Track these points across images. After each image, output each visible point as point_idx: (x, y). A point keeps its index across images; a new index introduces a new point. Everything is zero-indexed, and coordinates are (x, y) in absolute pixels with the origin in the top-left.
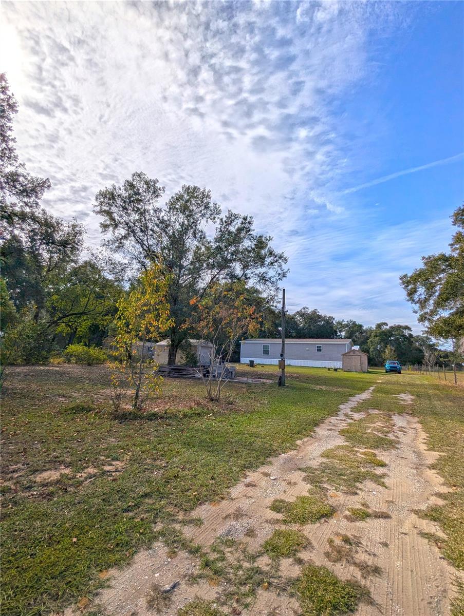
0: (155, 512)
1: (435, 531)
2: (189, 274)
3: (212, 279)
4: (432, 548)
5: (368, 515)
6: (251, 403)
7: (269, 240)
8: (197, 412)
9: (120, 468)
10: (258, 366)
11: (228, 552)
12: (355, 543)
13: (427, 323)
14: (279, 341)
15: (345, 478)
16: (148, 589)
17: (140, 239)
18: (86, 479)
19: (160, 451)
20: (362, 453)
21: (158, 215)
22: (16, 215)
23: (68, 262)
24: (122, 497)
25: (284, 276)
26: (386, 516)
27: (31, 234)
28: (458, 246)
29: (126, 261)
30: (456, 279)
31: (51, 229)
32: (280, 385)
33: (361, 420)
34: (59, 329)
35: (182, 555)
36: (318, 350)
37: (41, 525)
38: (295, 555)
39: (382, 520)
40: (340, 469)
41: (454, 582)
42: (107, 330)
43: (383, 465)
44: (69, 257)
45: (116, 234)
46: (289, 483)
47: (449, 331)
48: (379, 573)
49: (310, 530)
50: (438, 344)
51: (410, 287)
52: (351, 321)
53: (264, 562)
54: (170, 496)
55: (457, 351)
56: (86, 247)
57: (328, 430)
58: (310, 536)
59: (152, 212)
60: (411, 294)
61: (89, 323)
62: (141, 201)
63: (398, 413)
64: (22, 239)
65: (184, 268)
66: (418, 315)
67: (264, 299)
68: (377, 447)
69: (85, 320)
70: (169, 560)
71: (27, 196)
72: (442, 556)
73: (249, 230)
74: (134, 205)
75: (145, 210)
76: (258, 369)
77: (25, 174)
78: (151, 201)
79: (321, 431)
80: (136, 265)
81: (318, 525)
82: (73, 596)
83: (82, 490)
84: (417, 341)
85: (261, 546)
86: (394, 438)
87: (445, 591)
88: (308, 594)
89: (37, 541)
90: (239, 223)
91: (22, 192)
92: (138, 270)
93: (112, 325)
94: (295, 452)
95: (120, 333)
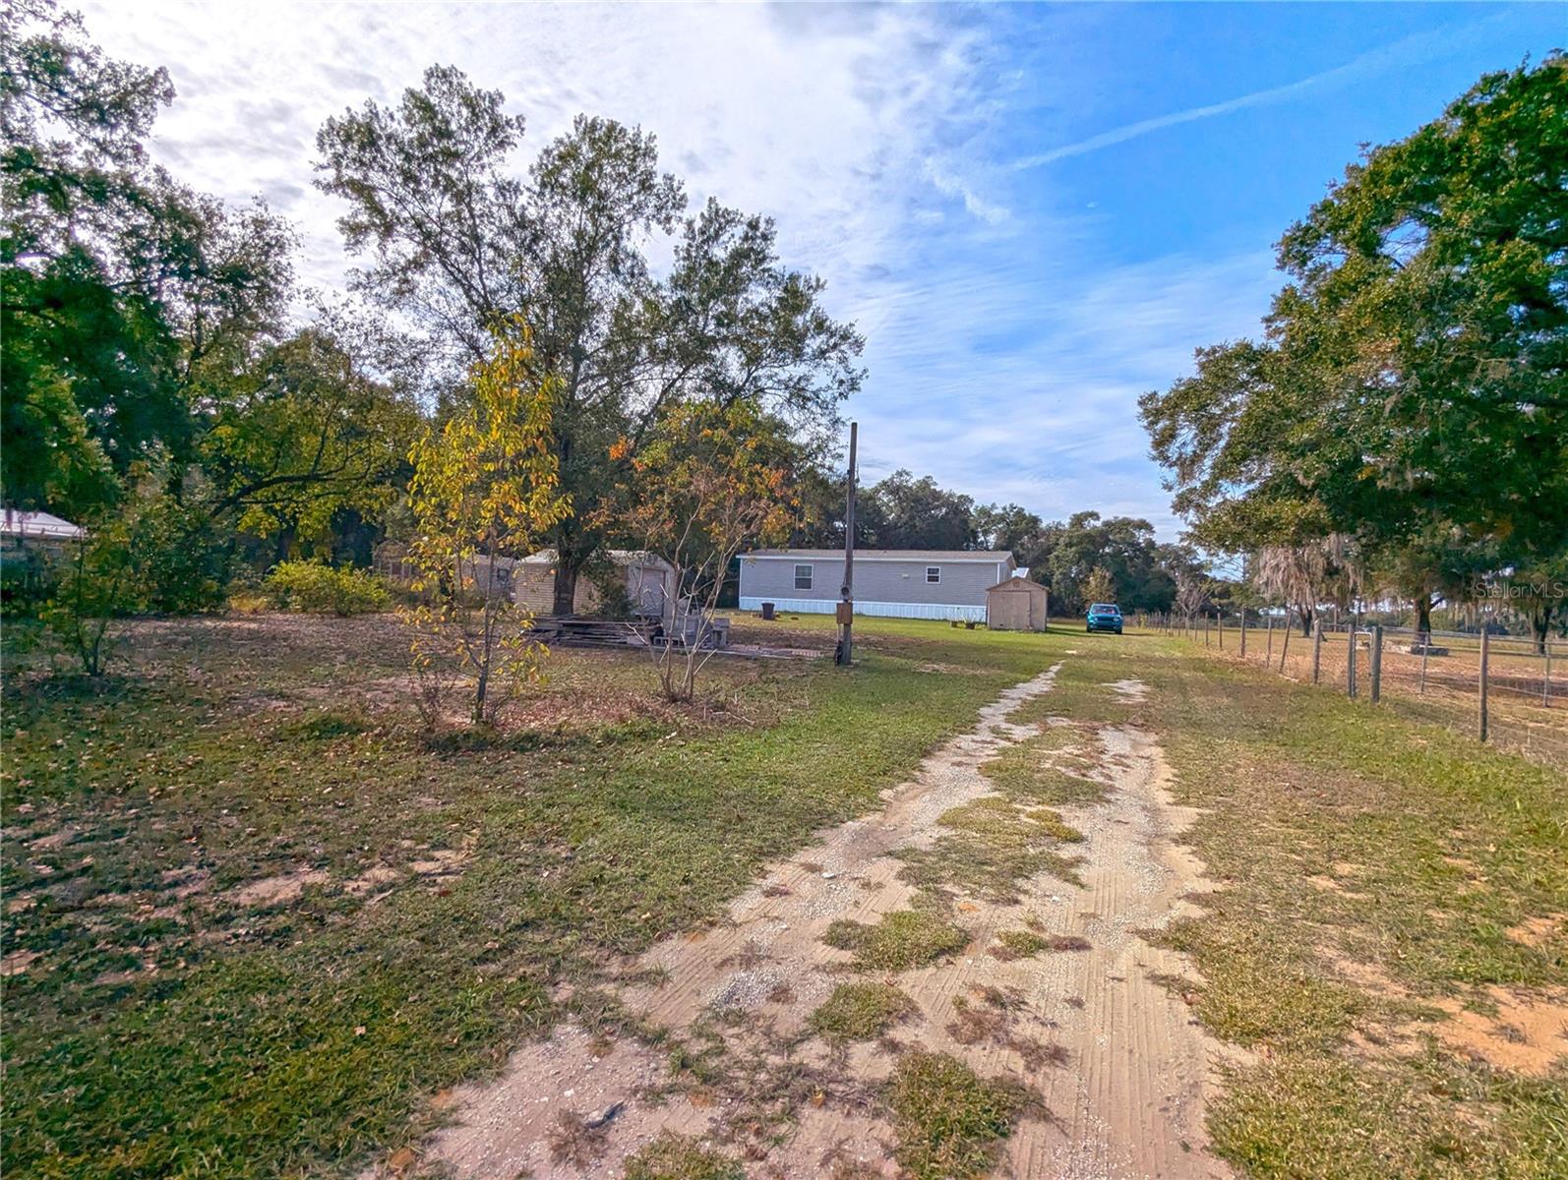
0: (553, 960)
1: (1181, 971)
2: (602, 375)
3: (664, 392)
4: (1175, 1005)
5: (1042, 946)
6: (770, 705)
7: (816, 290)
8: (638, 729)
9: (454, 867)
10: (783, 617)
11: (732, 1036)
12: (1011, 1004)
13: (1192, 515)
14: (840, 555)
15: (993, 869)
16: (550, 1122)
17: (460, 271)
18: (370, 894)
19: (553, 823)
20: (1031, 816)
21: (509, 202)
22: (73, 180)
23: (251, 329)
24: (466, 930)
25: (854, 386)
26: (1078, 945)
27: (130, 242)
28: (1282, 325)
29: (424, 335)
30: (1269, 408)
31: (189, 230)
32: (838, 663)
33: (1029, 742)
34: (247, 520)
35: (626, 1049)
36: (930, 579)
37: (270, 1004)
38: (882, 1034)
39: (1071, 954)
40: (980, 851)
41: (1215, 1068)
42: (382, 523)
43: (1077, 839)
44: (253, 316)
45: (389, 254)
46: (866, 885)
47: (1240, 535)
48: (1062, 1061)
49: (913, 982)
50: (1209, 566)
51: (1160, 425)
52: (1013, 507)
53: (813, 1053)
54: (586, 924)
55: (1250, 581)
56: (302, 289)
57: (953, 764)
58: (914, 995)
59: (490, 192)
60: (1162, 442)
61: (331, 504)
62: (456, 155)
63: (1113, 725)
64: (102, 257)
65: (588, 357)
66: (1172, 496)
67: (801, 448)
68: (1064, 801)
69: (318, 497)
70: (596, 1060)
71: (102, 120)
72: (1195, 1018)
73: (764, 259)
74: (436, 169)
75: (469, 185)
76: (783, 625)
77: (87, 50)
78: (485, 160)
79: (937, 767)
80: (453, 348)
81: (931, 970)
82: (373, 1148)
83: (363, 922)
84: (1163, 558)
85: (807, 1019)
86: (1101, 779)
87: (1196, 1085)
88: (912, 1109)
89: (265, 1039)
90: (736, 238)
91: (87, 107)
92: (460, 361)
93: (396, 510)
94: (878, 816)
95: (425, 533)
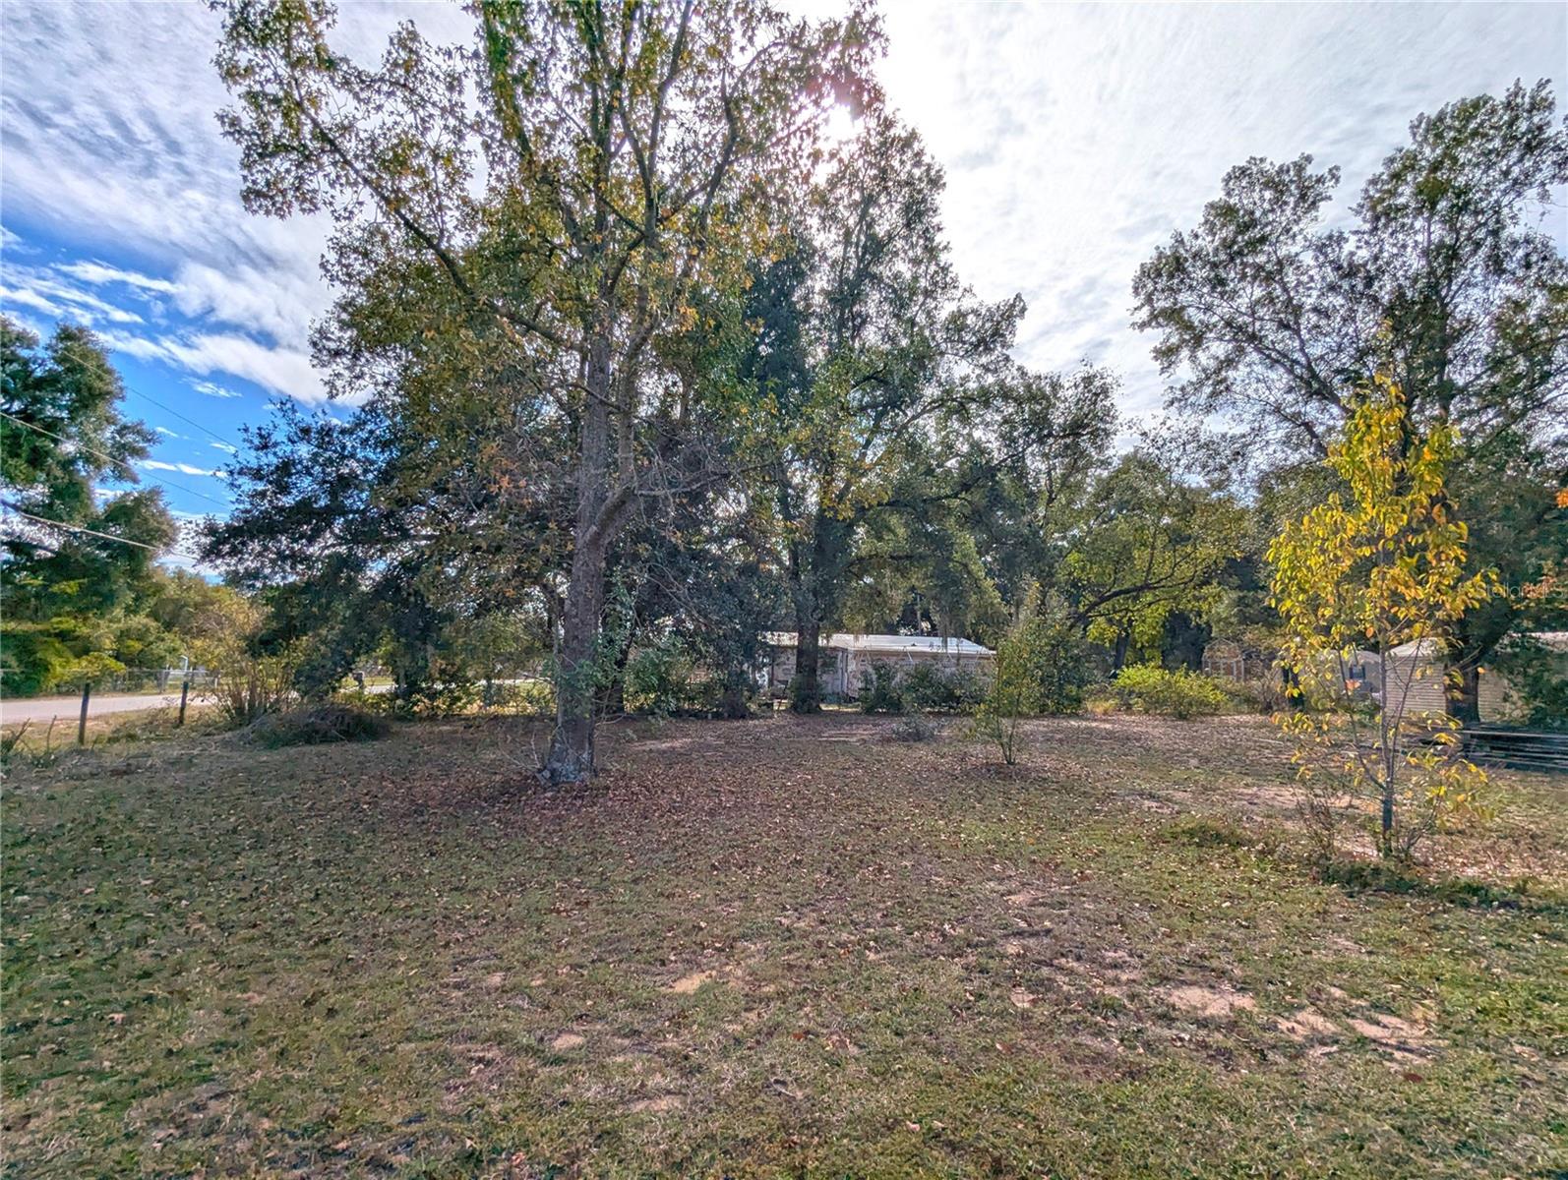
17: (1277, 350)
18: (1310, 1042)
21: (1331, 257)
22: (971, 399)
23: (1086, 469)
27: (1006, 428)
29: (1244, 428)
31: (1041, 405)
34: (1094, 632)
44: (1088, 457)
45: (1201, 362)
56: (1125, 422)
59: (1306, 257)
61: (1161, 610)
62: (1262, 241)
64: (989, 445)
69: (1150, 604)
71: (987, 350)
74: (1242, 263)
75: (1280, 262)
77: (976, 306)
78: (1295, 229)
80: (1277, 431)
91: (977, 345)
92: (1286, 442)
95: (1297, 634)
